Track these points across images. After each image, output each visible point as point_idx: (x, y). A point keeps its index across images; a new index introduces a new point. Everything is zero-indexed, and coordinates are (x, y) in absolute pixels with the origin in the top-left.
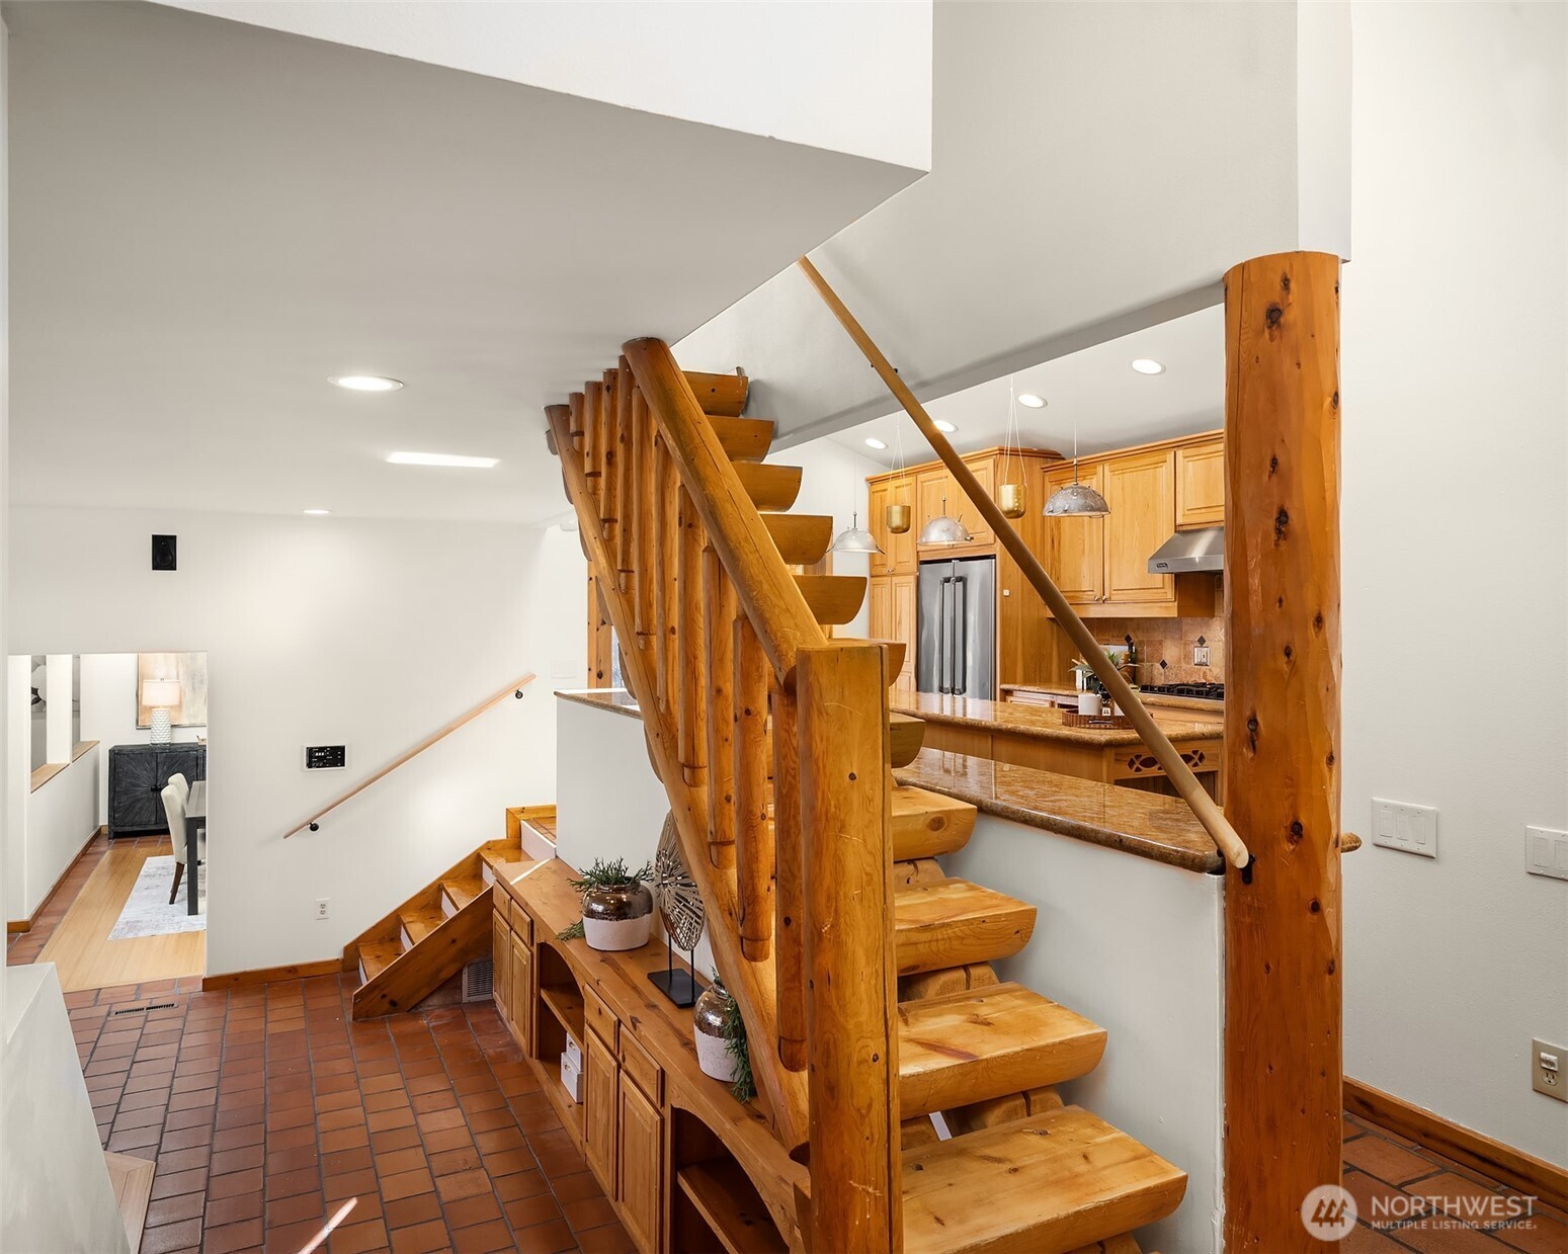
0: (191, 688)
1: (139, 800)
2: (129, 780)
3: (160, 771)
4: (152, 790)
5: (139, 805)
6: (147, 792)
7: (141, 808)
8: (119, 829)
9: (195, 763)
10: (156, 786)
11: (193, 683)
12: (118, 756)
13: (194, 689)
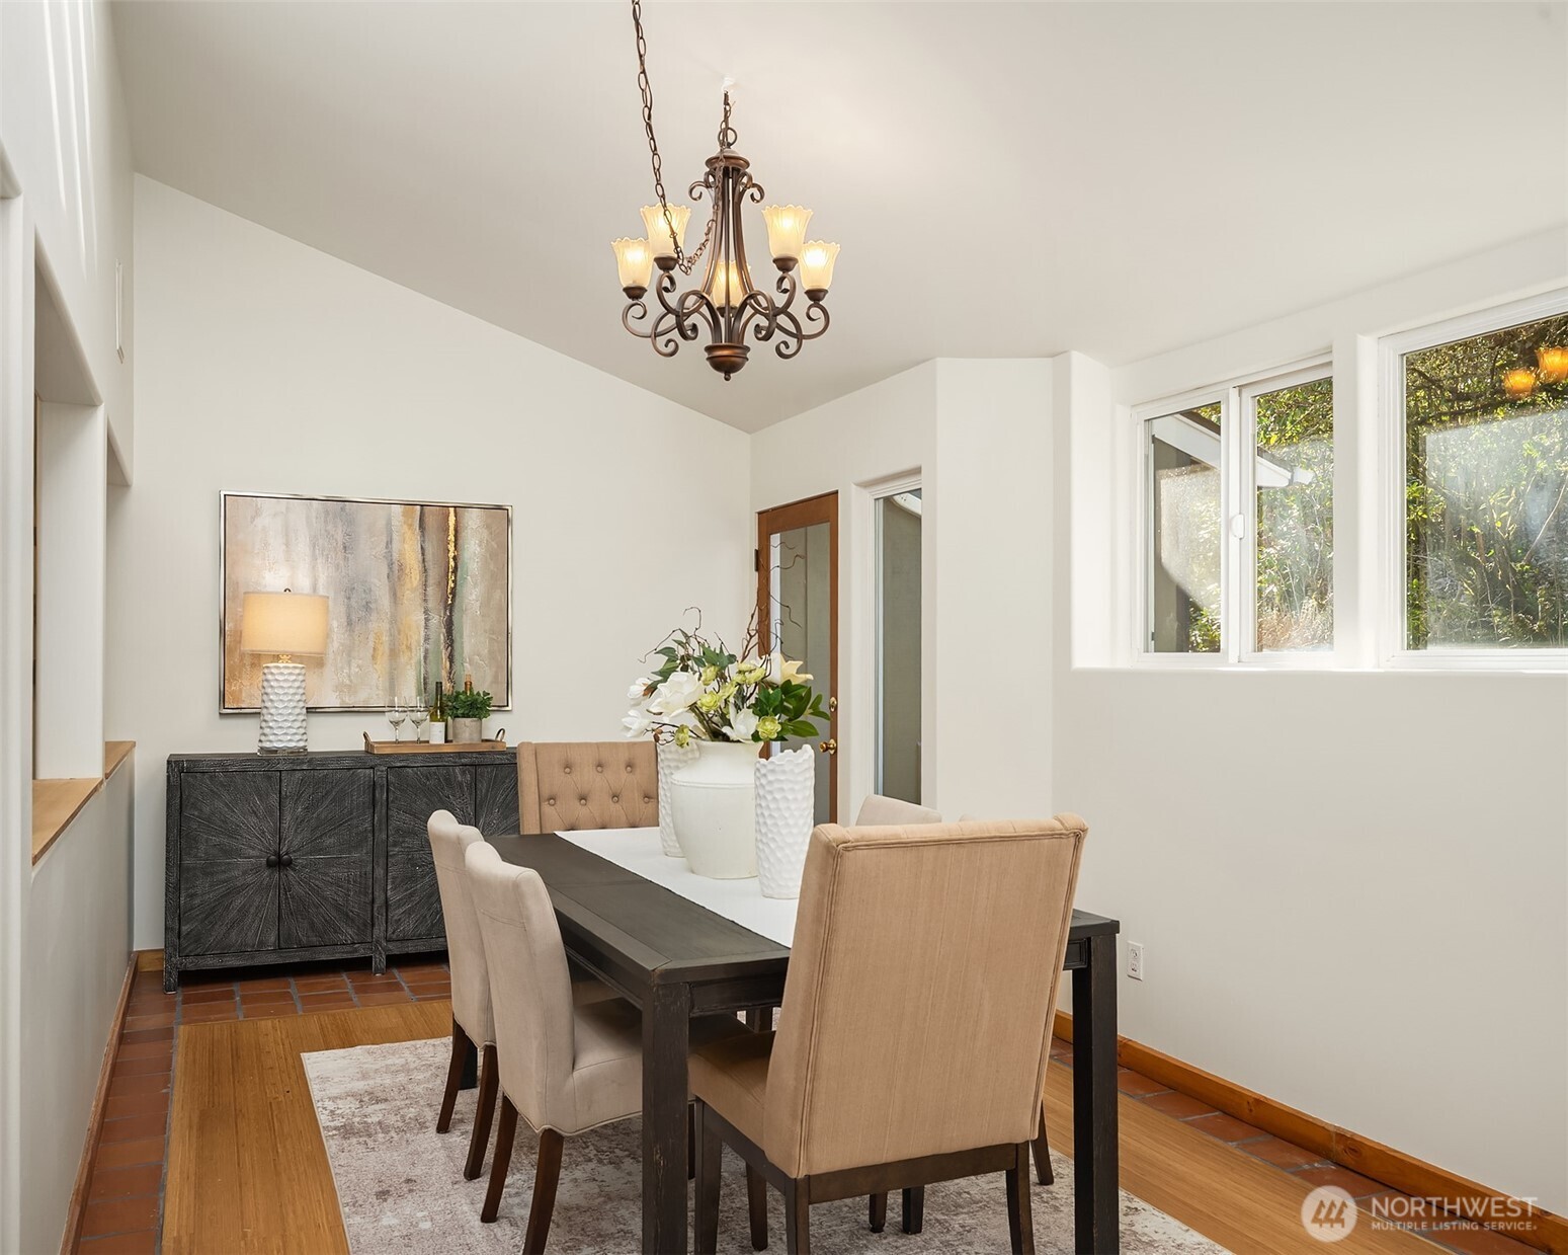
0: (344, 620)
1: (238, 890)
2: (215, 840)
3: (288, 817)
4: (270, 864)
5: (239, 902)
6: (256, 870)
7: (243, 911)
8: (191, 964)
9: (367, 798)
10: (279, 856)
11: (349, 607)
12: (184, 775)
13: (350, 623)
